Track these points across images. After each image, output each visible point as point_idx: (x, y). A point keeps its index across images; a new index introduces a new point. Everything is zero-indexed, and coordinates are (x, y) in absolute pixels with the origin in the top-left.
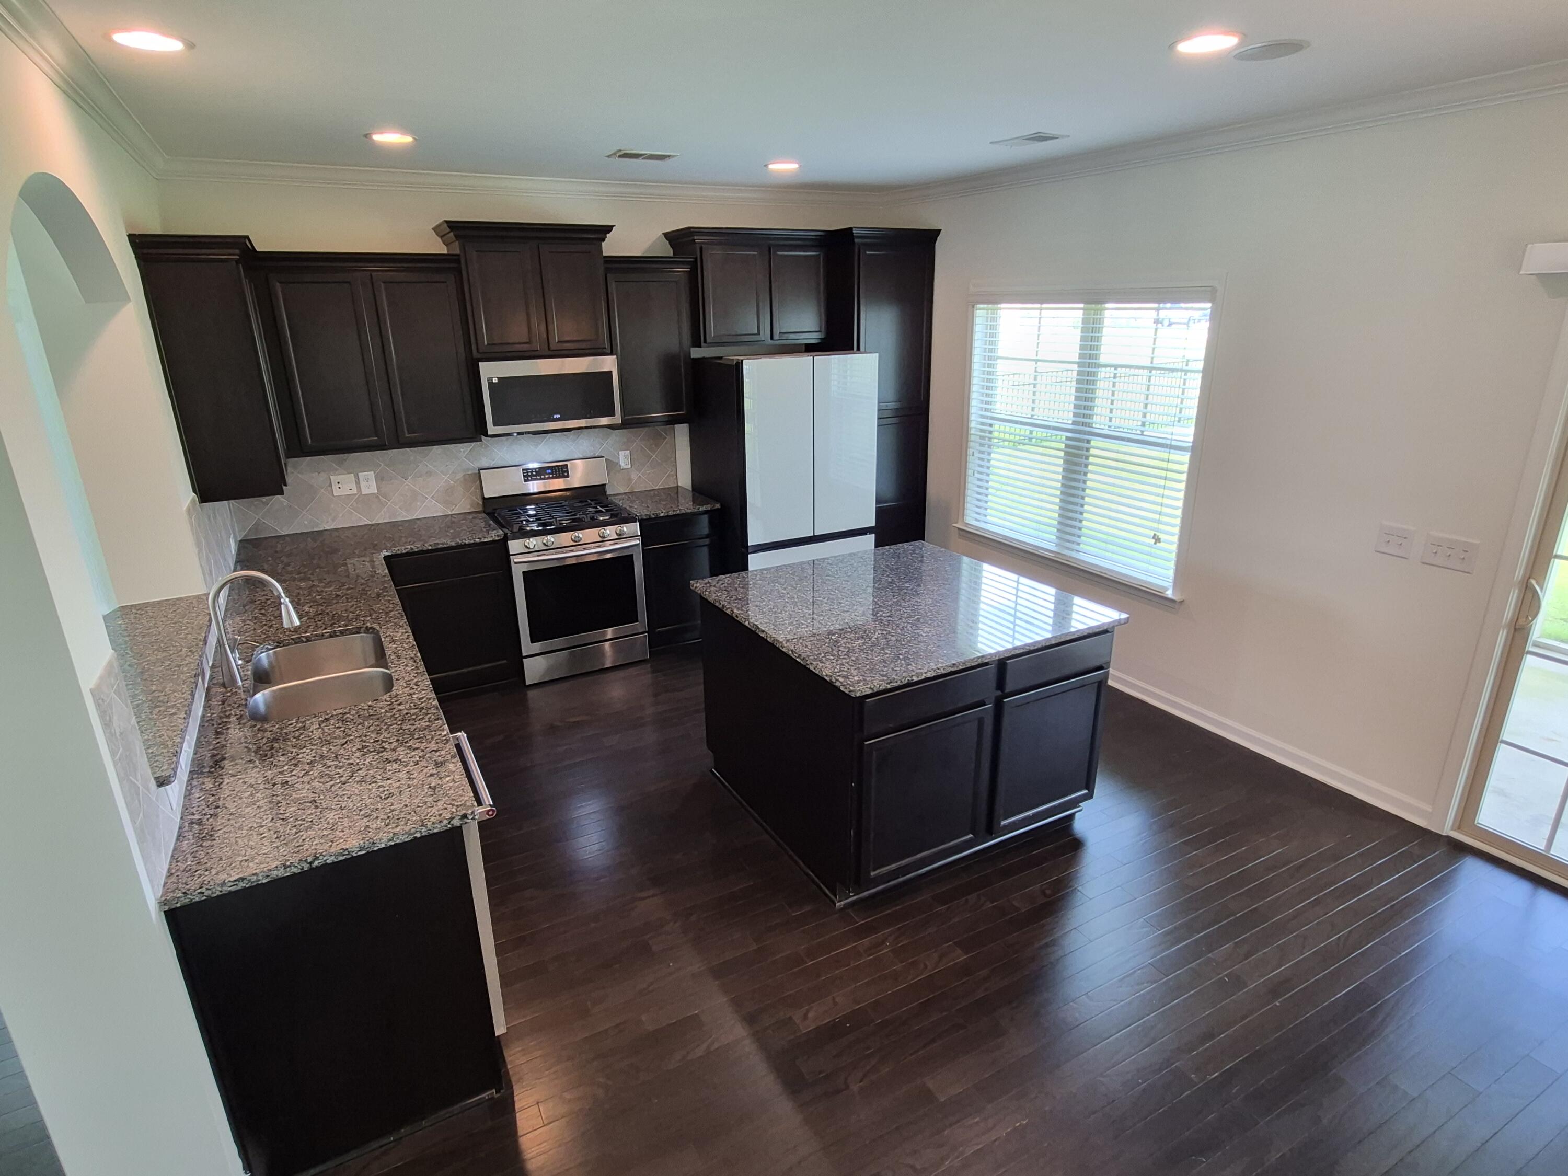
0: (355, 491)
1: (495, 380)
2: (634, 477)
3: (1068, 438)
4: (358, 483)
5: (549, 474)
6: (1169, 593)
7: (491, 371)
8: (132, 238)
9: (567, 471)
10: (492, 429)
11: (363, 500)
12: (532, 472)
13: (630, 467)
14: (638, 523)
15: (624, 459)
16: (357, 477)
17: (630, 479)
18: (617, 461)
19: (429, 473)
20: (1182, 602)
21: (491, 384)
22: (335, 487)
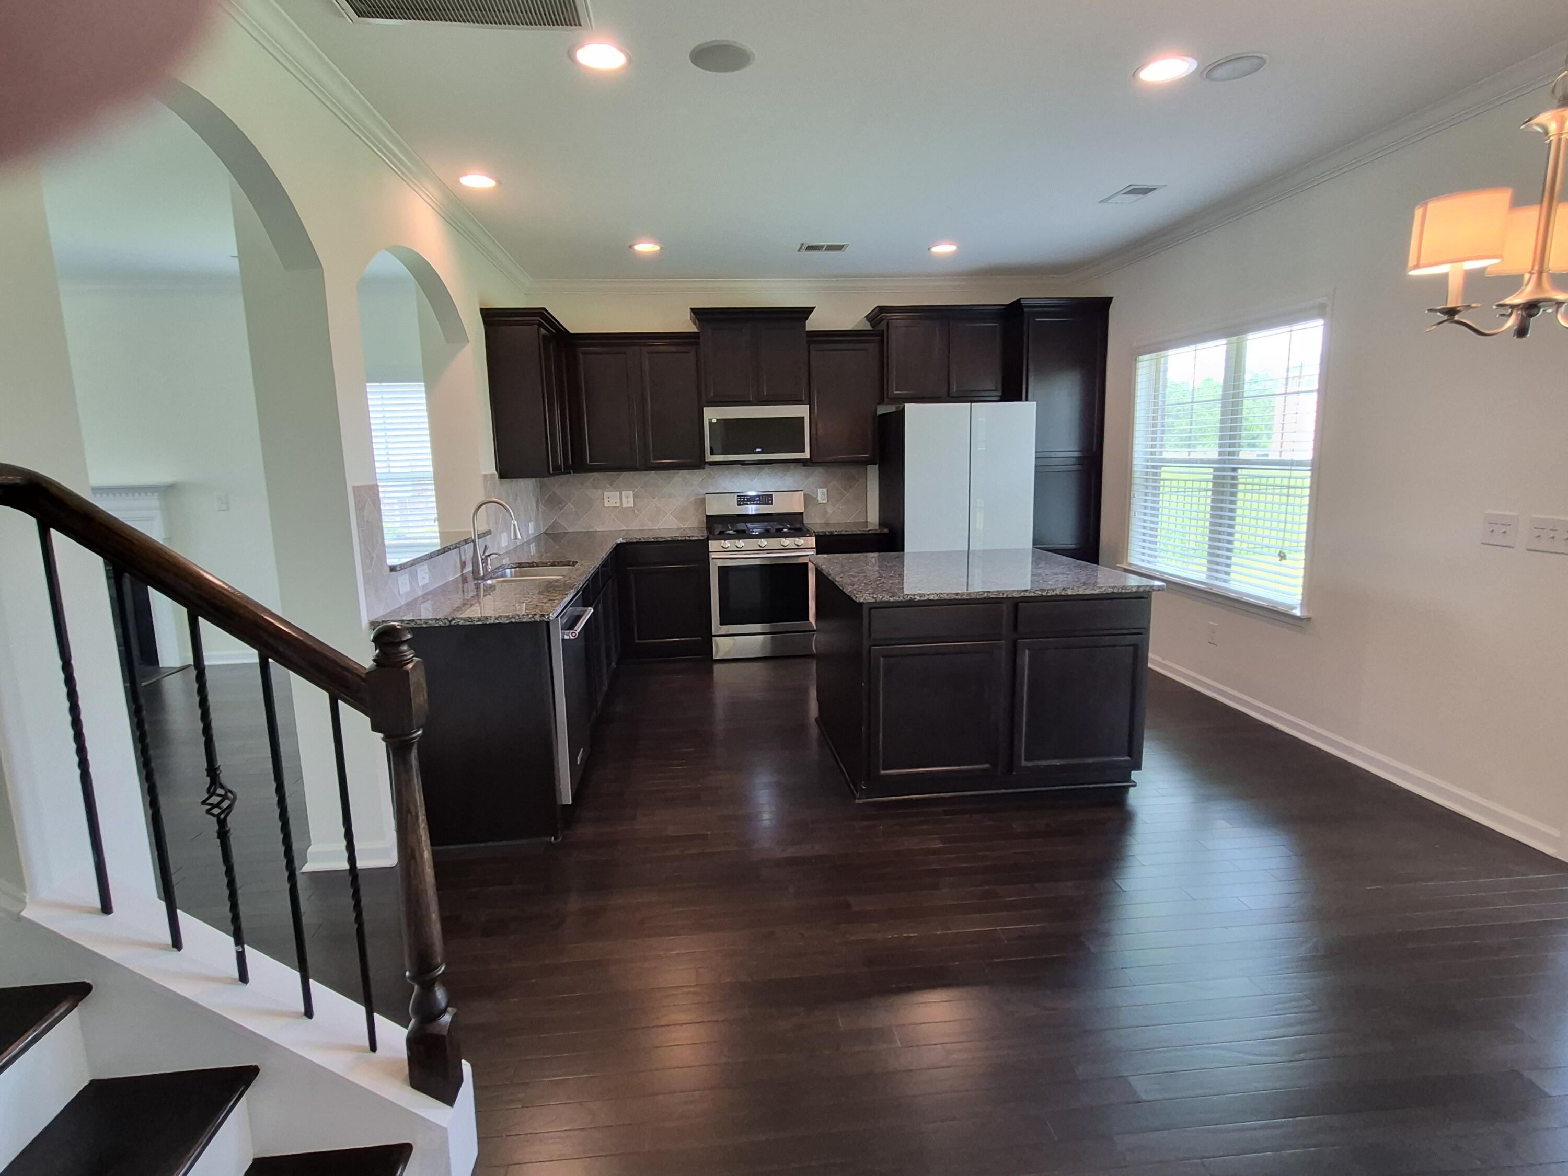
0: (618, 505)
1: (714, 421)
2: (830, 510)
3: (1216, 469)
4: (621, 499)
5: (757, 501)
6: (1297, 612)
7: (711, 414)
8: (482, 310)
9: (772, 500)
10: (710, 458)
11: (623, 512)
12: (744, 498)
13: (826, 501)
14: (814, 538)
15: (821, 495)
16: (621, 494)
17: (825, 512)
18: (814, 496)
19: (671, 496)
20: (1309, 619)
21: (710, 423)
22: (606, 501)
